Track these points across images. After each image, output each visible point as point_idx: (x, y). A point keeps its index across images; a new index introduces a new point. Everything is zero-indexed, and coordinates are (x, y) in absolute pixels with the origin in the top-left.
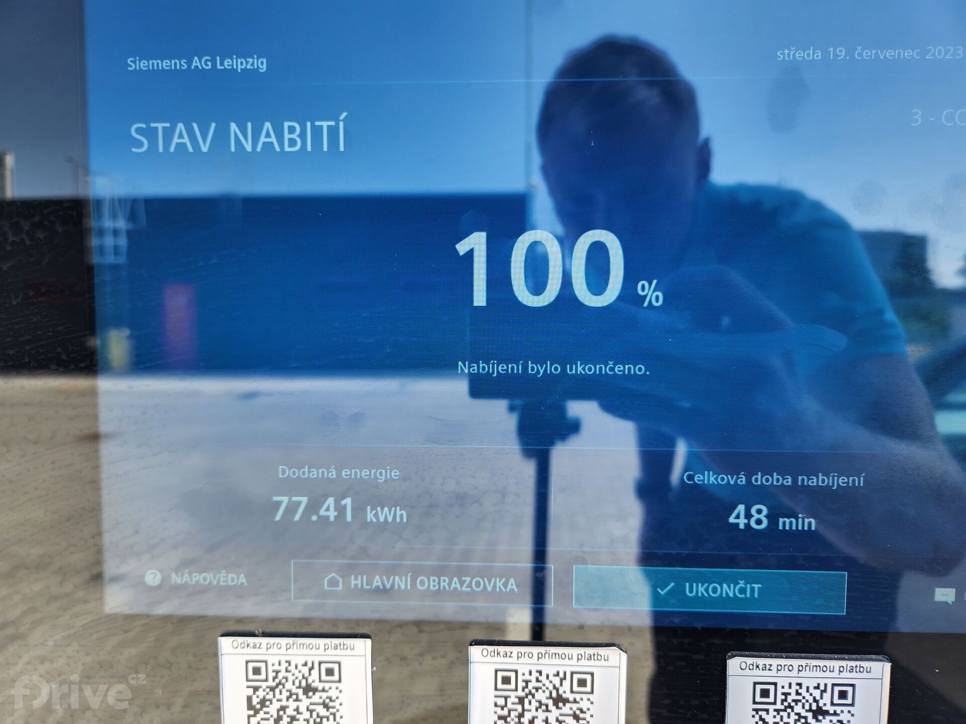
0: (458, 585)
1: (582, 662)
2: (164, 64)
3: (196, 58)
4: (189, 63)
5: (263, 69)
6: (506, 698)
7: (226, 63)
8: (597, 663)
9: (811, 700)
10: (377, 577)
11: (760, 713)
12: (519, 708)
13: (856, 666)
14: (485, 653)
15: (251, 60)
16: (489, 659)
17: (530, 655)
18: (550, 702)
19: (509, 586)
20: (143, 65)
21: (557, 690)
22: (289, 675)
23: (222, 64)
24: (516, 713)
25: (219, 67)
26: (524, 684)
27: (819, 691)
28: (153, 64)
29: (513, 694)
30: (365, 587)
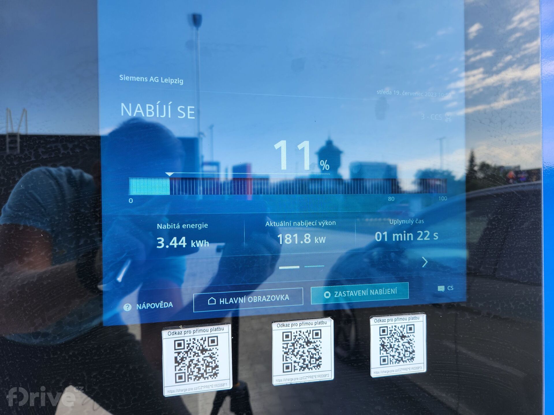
0: (265, 299)
1: (317, 326)
2: (137, 79)
3: (152, 77)
4: (149, 79)
5: (182, 84)
6: (287, 344)
7: (165, 80)
8: (322, 325)
9: (400, 332)
10: (231, 299)
11: (382, 339)
12: (293, 348)
13: (414, 317)
14: (278, 326)
15: (176, 80)
16: (280, 328)
17: (297, 325)
18: (305, 344)
19: (286, 298)
20: (127, 78)
21: (307, 338)
22: (194, 345)
23: (163, 80)
24: (291, 350)
25: (162, 82)
26: (294, 337)
27: (402, 328)
28: (132, 78)
29: (290, 342)
30: (226, 303)
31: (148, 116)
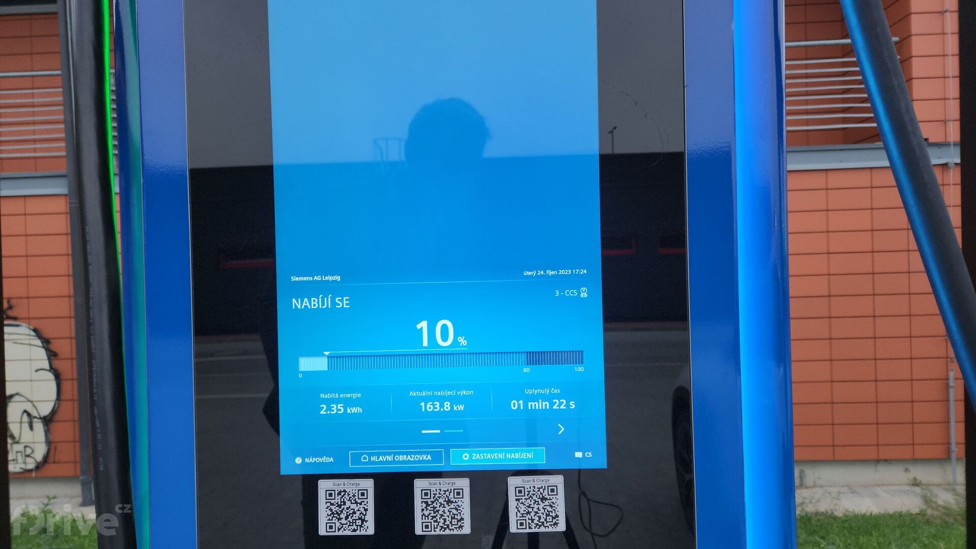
0: (410, 459)
2: (304, 278)
3: (316, 277)
4: (313, 278)
5: (339, 280)
7: (326, 278)
10: (381, 457)
15: (334, 277)
19: (428, 458)
20: (297, 279)
23: (324, 278)
25: (323, 279)
28: (300, 278)
30: (376, 460)
31: (313, 307)
